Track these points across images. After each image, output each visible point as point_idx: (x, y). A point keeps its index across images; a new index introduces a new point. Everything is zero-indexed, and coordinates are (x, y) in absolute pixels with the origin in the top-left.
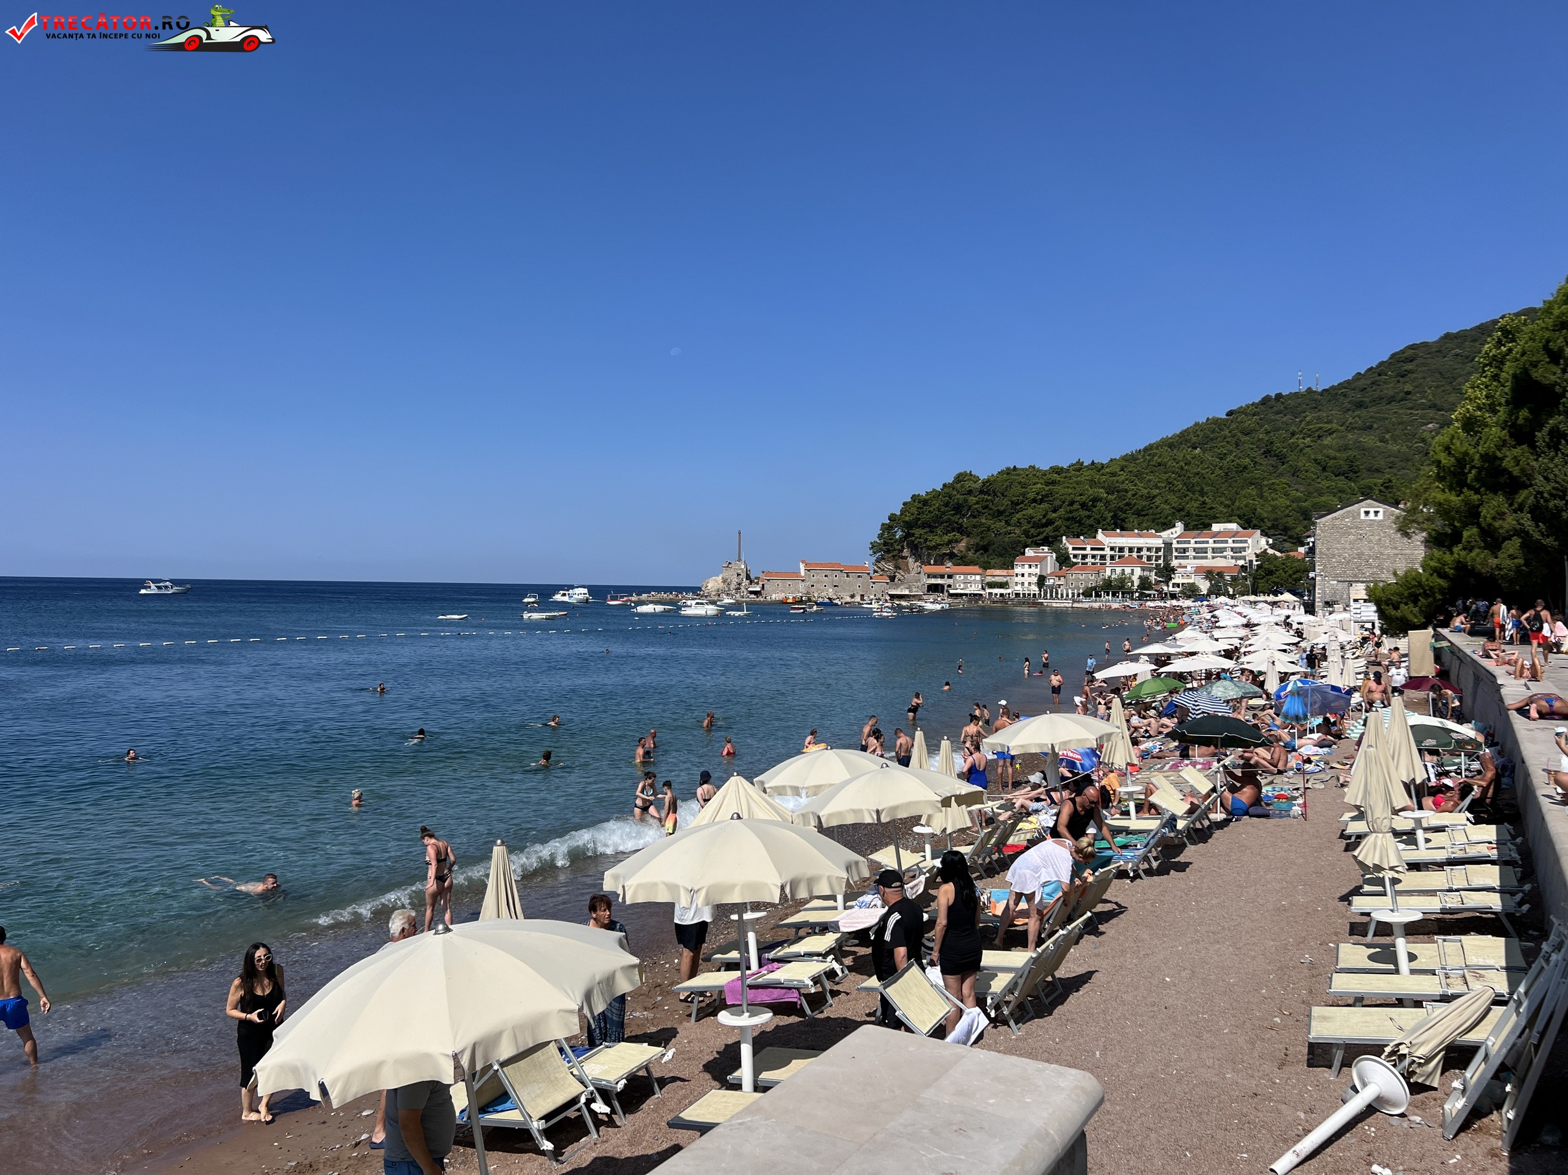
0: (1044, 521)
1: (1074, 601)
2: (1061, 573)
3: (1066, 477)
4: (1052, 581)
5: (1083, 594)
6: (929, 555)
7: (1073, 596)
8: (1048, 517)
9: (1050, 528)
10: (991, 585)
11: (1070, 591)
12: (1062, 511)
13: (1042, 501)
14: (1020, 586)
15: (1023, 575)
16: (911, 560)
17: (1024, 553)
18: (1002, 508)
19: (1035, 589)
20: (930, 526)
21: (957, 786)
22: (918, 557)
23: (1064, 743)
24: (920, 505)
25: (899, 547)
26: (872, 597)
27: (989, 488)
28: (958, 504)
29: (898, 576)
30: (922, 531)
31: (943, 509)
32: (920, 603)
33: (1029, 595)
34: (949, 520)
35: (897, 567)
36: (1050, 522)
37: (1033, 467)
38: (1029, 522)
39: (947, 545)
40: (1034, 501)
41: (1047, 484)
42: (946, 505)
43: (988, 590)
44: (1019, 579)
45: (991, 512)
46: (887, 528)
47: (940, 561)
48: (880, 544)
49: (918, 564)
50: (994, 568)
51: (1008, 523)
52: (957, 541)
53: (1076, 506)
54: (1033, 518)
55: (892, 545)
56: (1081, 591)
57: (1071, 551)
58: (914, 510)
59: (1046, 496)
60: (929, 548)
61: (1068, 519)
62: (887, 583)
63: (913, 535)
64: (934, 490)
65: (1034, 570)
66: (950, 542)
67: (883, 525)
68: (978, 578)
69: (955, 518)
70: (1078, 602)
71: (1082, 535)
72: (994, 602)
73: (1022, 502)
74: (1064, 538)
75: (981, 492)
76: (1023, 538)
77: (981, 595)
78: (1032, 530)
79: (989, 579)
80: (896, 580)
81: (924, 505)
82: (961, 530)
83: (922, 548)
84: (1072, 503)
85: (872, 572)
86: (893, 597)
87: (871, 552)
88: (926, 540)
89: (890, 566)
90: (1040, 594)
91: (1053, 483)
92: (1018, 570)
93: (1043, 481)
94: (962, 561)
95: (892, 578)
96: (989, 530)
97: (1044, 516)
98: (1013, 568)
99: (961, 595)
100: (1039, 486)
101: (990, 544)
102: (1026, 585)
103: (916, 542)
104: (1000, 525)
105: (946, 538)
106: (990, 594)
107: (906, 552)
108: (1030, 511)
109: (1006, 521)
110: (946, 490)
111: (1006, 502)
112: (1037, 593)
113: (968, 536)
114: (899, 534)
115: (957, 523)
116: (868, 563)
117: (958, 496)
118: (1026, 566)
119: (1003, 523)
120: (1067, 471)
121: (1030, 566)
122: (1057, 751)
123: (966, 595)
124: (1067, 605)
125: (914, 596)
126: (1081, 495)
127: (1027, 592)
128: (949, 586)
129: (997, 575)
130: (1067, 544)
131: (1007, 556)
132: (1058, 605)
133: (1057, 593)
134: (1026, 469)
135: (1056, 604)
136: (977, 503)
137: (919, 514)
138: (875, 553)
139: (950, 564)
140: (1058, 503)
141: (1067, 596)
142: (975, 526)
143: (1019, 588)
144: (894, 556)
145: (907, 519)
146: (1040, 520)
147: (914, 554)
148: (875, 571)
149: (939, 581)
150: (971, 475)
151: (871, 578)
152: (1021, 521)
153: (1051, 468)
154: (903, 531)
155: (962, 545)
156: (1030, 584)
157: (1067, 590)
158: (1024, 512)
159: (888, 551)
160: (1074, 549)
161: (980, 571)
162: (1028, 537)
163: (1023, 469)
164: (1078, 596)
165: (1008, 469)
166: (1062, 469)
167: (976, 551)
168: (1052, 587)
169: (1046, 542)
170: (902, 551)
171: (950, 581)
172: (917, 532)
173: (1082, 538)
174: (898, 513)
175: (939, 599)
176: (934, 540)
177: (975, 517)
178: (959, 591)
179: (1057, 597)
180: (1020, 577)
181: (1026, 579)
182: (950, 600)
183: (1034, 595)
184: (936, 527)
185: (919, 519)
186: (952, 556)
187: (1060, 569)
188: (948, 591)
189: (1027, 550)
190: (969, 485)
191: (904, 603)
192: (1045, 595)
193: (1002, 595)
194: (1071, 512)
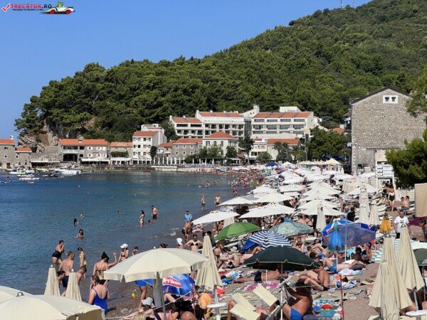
0: (155, 103)
1: (178, 167)
2: (168, 145)
3: (171, 70)
4: (161, 151)
5: (185, 161)
6: (65, 130)
7: (178, 163)
8: (158, 100)
9: (160, 109)
10: (115, 155)
11: (175, 159)
12: (169, 96)
13: (154, 87)
14: (137, 155)
15: (139, 146)
16: (50, 135)
17: (140, 129)
18: (123, 93)
19: (148, 157)
20: (65, 107)
21: (80, 307)
22: (56, 132)
23: (167, 271)
24: (57, 90)
25: (40, 124)
26: (17, 165)
27: (111, 77)
28: (87, 89)
29: (39, 147)
30: (59, 111)
31: (76, 93)
32: (56, 170)
33: (144, 162)
34: (81, 102)
35: (39, 141)
36: (160, 105)
37: (147, 61)
38: (144, 104)
39: (79, 122)
40: (148, 87)
41: (158, 74)
42: (79, 89)
43: (113, 159)
44: (137, 150)
45: (114, 96)
46: (29, 108)
47: (74, 135)
48: (23, 121)
49: (56, 137)
50: (117, 140)
51: (127, 105)
52: (87, 119)
53: (180, 92)
54: (146, 101)
55: (33, 122)
56: (184, 159)
57: (176, 128)
58: (52, 94)
59: (157, 84)
60: (65, 125)
61: (173, 102)
62: (30, 154)
63: (51, 114)
64: (68, 78)
65: (147, 142)
66: (82, 120)
67: (26, 105)
68: (104, 148)
69: (86, 101)
70: (182, 167)
71: (185, 114)
72: (117, 168)
73: (139, 88)
74: (171, 117)
75: (106, 80)
76: (139, 117)
77: (107, 163)
78: (146, 111)
79: (113, 150)
80: (38, 150)
81: (60, 89)
82: (91, 111)
83: (59, 125)
84: (176, 90)
85: (16, 144)
86: (34, 165)
87: (16, 128)
88: (62, 118)
89: (32, 140)
90: (153, 162)
91: (162, 73)
92: (135, 142)
93: (154, 72)
94: (92, 135)
95: (34, 150)
96: (112, 111)
97: (155, 99)
98: (131, 141)
99: (91, 163)
100: (151, 76)
101: (114, 121)
102: (142, 154)
103: (54, 120)
104: (120, 106)
105: (78, 117)
106: (114, 162)
107: (46, 128)
108: (144, 96)
109: (126, 103)
110: (78, 78)
111: (126, 88)
112: (150, 160)
113: (96, 115)
114: (39, 113)
115: (87, 104)
116: (14, 137)
117: (88, 83)
118: (142, 139)
119: (124, 105)
120: (173, 64)
121: (145, 139)
122: (161, 277)
123: (95, 162)
124: (173, 170)
125: (53, 164)
126: (183, 83)
127: (142, 160)
128: (82, 156)
129: (120, 146)
130: (173, 122)
131: (127, 131)
132: (166, 170)
133: (165, 161)
134: (142, 63)
135: (165, 169)
136: (103, 88)
137: (56, 97)
138: (19, 128)
139: (82, 138)
140: (165, 89)
141: (173, 162)
142: (101, 107)
143: (136, 157)
144: (35, 131)
145: (46, 100)
146: (152, 103)
147: (52, 130)
148: (19, 144)
149: (73, 152)
150: (98, 66)
151: (16, 149)
152: (138, 103)
153: (161, 62)
154: (43, 111)
155: (91, 123)
156: (145, 153)
157: (173, 158)
158: (140, 96)
159: (30, 127)
160: (178, 125)
161: (106, 143)
162: (143, 116)
163: (139, 63)
164: (182, 162)
165: (127, 62)
166: (169, 63)
167: (103, 127)
168: (161, 156)
169: (157, 120)
170: (42, 127)
171: (82, 152)
172: (55, 111)
173: (184, 117)
174: (39, 96)
175: (73, 166)
176: (69, 118)
177: (101, 100)
178: (89, 160)
179: (165, 163)
180: (137, 148)
181: (142, 150)
182: (82, 167)
183: (148, 162)
184: (70, 108)
185: (56, 101)
186: (83, 131)
187: (168, 142)
188: (80, 160)
189: (142, 126)
190: (96, 74)
191: (44, 170)
192: (157, 161)
193: (123, 162)
194: (175, 96)
